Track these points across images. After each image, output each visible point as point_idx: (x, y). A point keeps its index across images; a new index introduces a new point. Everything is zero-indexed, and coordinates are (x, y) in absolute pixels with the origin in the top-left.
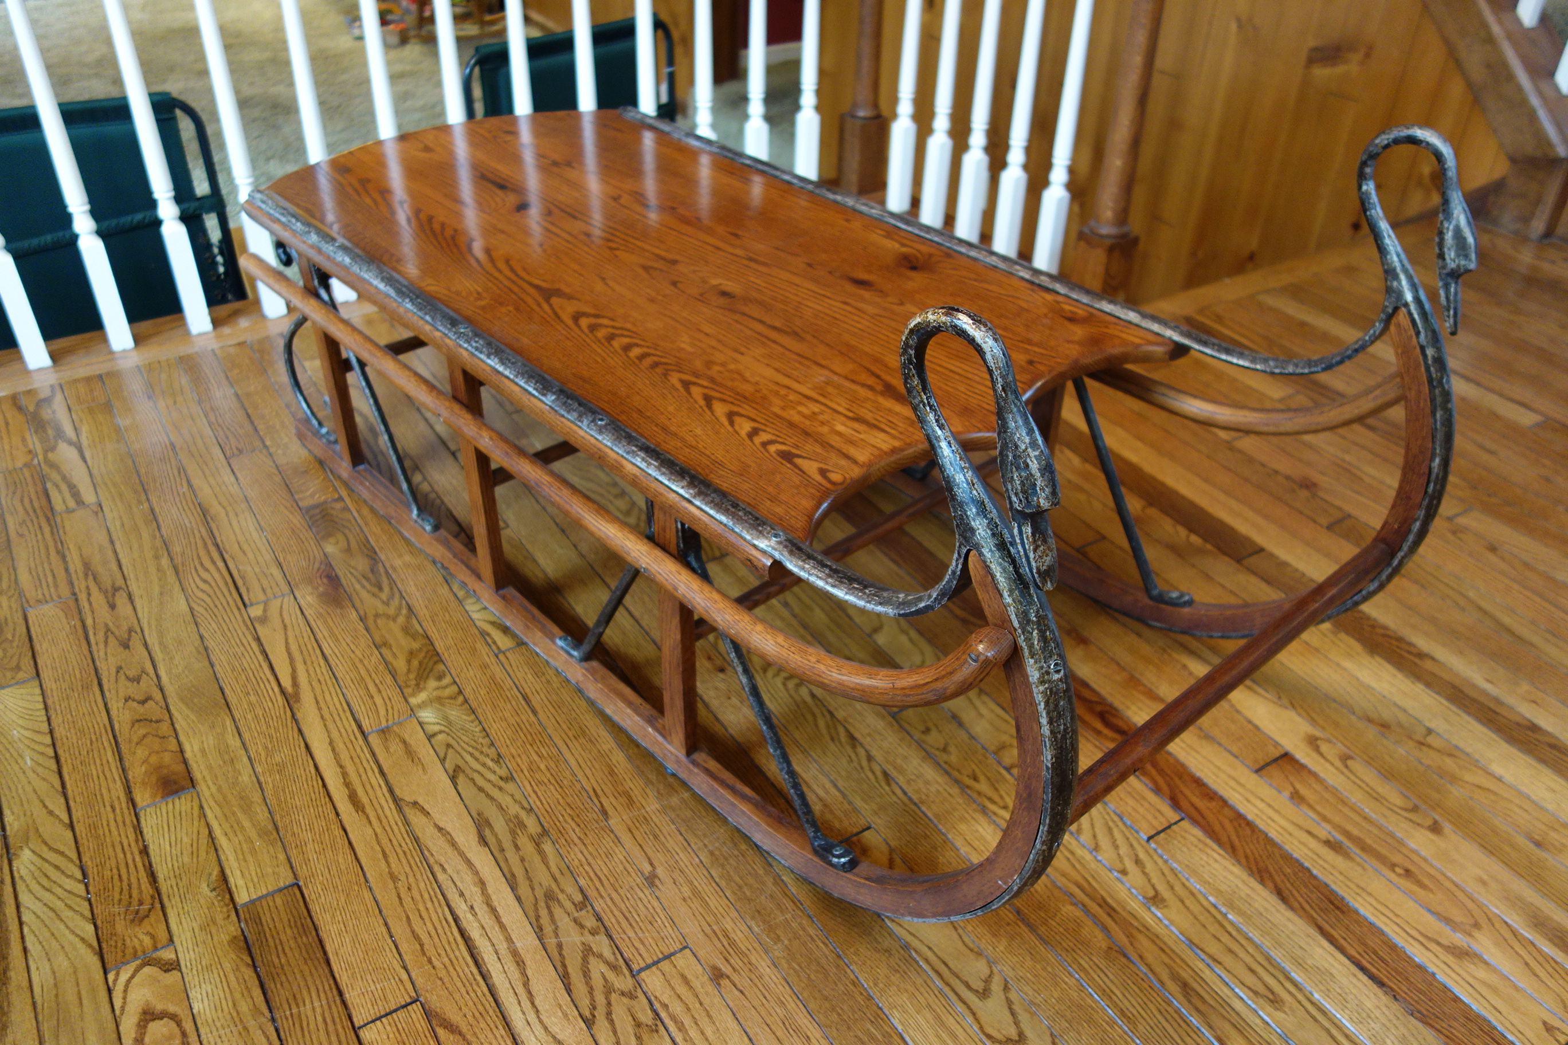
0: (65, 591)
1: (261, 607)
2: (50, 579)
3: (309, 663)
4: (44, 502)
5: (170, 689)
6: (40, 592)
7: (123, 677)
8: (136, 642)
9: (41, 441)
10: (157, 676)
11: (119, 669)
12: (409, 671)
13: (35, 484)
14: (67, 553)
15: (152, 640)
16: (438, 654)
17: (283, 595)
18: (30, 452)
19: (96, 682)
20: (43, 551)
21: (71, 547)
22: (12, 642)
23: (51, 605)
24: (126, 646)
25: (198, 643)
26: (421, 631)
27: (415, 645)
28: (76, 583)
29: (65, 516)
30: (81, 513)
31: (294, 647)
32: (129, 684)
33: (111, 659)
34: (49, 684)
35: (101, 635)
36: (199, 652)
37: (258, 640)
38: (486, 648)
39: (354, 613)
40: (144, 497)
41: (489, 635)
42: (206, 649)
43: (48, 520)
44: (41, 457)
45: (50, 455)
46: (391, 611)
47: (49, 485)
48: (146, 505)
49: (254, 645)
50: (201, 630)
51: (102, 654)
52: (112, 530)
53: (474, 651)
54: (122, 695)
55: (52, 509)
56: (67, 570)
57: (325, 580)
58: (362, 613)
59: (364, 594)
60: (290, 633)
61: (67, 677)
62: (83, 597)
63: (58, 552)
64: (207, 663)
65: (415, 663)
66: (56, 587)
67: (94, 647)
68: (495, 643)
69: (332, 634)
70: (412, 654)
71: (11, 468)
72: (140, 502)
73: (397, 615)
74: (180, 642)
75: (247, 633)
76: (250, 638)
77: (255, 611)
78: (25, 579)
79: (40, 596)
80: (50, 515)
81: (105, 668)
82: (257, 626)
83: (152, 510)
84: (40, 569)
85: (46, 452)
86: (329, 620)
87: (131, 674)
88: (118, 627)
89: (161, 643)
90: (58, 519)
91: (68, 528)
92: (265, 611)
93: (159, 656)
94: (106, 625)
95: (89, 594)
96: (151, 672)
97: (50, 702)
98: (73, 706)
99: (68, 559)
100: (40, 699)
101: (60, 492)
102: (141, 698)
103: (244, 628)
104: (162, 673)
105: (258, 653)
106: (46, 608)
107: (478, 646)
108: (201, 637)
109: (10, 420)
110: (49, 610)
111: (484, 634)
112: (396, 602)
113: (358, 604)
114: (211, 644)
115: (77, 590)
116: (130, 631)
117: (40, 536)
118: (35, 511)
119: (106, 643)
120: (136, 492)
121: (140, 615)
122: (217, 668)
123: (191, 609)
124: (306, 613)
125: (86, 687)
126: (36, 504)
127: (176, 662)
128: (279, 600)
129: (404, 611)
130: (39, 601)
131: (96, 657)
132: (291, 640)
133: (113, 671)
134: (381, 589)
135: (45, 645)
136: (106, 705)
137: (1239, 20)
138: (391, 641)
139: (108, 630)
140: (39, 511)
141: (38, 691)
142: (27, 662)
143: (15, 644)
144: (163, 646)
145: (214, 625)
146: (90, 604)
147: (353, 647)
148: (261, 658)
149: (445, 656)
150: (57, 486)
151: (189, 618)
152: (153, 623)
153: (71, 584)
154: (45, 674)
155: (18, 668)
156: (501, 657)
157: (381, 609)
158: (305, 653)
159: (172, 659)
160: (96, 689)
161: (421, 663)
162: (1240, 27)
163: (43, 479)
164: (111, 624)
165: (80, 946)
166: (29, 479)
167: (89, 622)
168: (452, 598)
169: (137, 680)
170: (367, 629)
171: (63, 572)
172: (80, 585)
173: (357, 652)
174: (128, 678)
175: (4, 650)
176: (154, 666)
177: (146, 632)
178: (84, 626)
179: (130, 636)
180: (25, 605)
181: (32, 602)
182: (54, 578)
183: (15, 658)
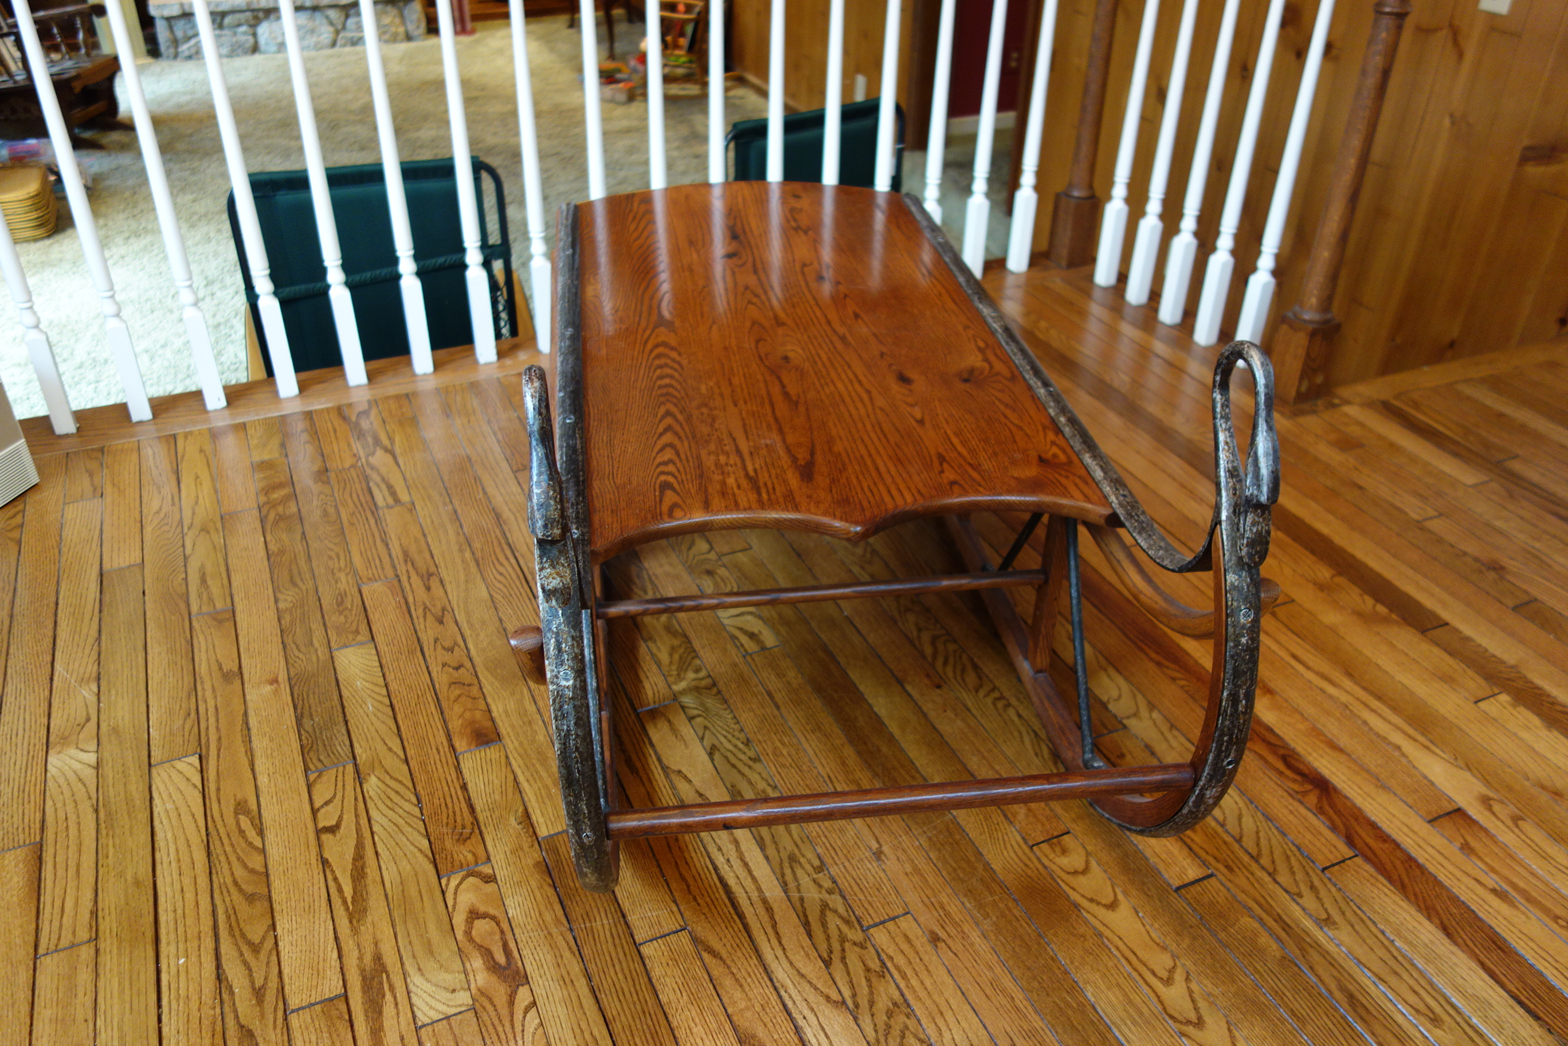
0: (390, 573)
2: (377, 562)
4: (369, 498)
5: (477, 660)
6: (370, 572)
7: (439, 648)
8: (448, 619)
9: (363, 448)
10: (467, 648)
11: (436, 640)
12: (671, 663)
13: (360, 482)
14: (389, 542)
15: (461, 618)
16: (695, 651)
18: (355, 455)
19: (418, 648)
20: (370, 540)
21: (393, 536)
22: (351, 610)
23: (379, 583)
24: (441, 622)
25: (498, 624)
26: (680, 630)
27: (676, 642)
28: (398, 567)
29: (386, 511)
30: (397, 509)
32: (445, 653)
33: (429, 632)
34: (382, 647)
35: (420, 611)
36: (499, 632)
38: (736, 650)
40: (448, 500)
41: (737, 638)
42: (505, 630)
43: (373, 513)
44: (363, 460)
45: (371, 459)
47: (371, 483)
48: (450, 507)
50: (500, 614)
51: (422, 627)
52: (424, 525)
53: (725, 650)
54: (440, 661)
55: (375, 504)
56: (390, 556)
61: (395, 642)
62: (404, 578)
63: (382, 541)
65: (676, 657)
66: (383, 568)
67: (415, 620)
68: (742, 646)
70: (673, 648)
71: (342, 467)
72: (445, 505)
74: (484, 623)
78: (357, 559)
79: (371, 576)
80: (374, 509)
81: (425, 638)
83: (455, 512)
84: (369, 553)
85: (367, 456)
87: (447, 644)
88: (434, 606)
89: (468, 622)
90: (381, 513)
91: (389, 521)
93: (467, 632)
94: (424, 604)
95: (409, 578)
96: (462, 644)
97: (384, 662)
98: (402, 667)
99: (390, 546)
100: (376, 658)
101: (381, 491)
102: (455, 665)
104: (471, 646)
106: (376, 585)
107: (729, 647)
108: (501, 620)
109: (338, 429)
110: (378, 587)
111: (733, 638)
114: (508, 626)
115: (399, 573)
116: (443, 609)
117: (367, 527)
118: (361, 504)
119: (425, 617)
120: (441, 495)
121: (450, 597)
123: (491, 596)
125: (411, 652)
126: (363, 500)
127: (481, 637)
130: (369, 579)
131: (418, 628)
133: (432, 641)
135: (377, 616)
136: (427, 668)
137: (1452, 116)
138: (656, 637)
139: (425, 608)
140: (365, 506)
141: (373, 651)
142: (363, 628)
143: (354, 613)
144: (471, 626)
145: (510, 611)
146: (411, 585)
147: (624, 638)
149: (701, 653)
150: (378, 486)
151: (489, 603)
152: (462, 605)
153: (394, 567)
154: (379, 639)
155: (357, 632)
156: (750, 657)
159: (478, 635)
160: (419, 654)
161: (681, 657)
162: (1453, 123)
163: (367, 479)
164: (428, 603)
165: (418, 854)
166: (356, 478)
167: (410, 599)
169: (451, 650)
171: (387, 557)
172: (402, 569)
173: (628, 643)
174: (443, 648)
175: (346, 617)
176: (464, 641)
177: (456, 612)
178: (407, 603)
179: (443, 614)
180: (360, 582)
181: (365, 580)
182: (381, 561)
183: (355, 624)
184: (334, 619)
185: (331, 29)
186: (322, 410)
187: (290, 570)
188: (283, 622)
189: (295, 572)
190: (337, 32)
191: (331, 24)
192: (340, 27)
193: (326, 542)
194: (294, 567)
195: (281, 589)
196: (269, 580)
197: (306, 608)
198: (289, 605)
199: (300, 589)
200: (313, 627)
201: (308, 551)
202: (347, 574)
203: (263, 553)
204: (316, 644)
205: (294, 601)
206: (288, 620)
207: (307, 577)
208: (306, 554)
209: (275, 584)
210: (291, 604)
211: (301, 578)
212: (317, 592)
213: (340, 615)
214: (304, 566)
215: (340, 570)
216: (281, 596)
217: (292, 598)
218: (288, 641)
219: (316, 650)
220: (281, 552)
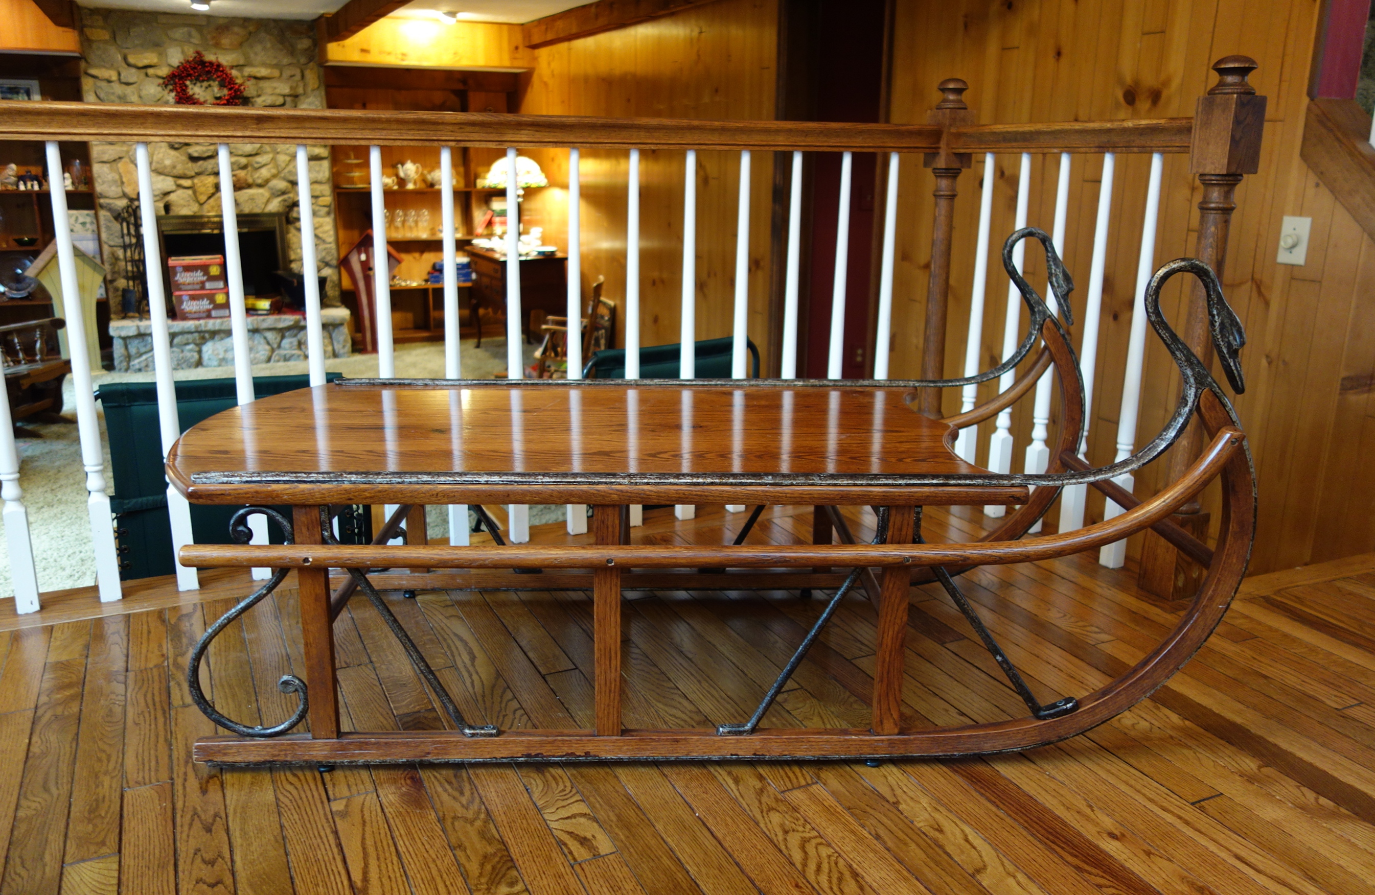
0: (164, 776)
1: (344, 802)
2: (153, 763)
4: (164, 697)
5: (242, 875)
6: (141, 774)
7: (198, 860)
8: (219, 827)
9: (175, 648)
10: (232, 861)
12: (481, 875)
13: (160, 682)
14: (174, 741)
15: (235, 826)
16: (512, 860)
17: (366, 792)
18: (163, 655)
19: (172, 862)
20: (153, 738)
21: (179, 736)
23: (147, 787)
24: (209, 830)
25: (277, 831)
26: (497, 836)
27: (490, 850)
28: (175, 768)
29: (179, 709)
31: (369, 842)
32: (203, 866)
33: (192, 841)
34: (128, 860)
35: (188, 817)
36: (277, 841)
37: (336, 833)
38: (562, 857)
39: (433, 814)
40: (254, 698)
41: (565, 844)
42: (284, 838)
43: (164, 712)
44: (171, 660)
45: (179, 659)
46: (470, 815)
47: (172, 684)
49: (331, 837)
50: (283, 820)
51: (184, 836)
53: (549, 859)
54: (194, 877)
55: (170, 703)
56: (170, 756)
57: (408, 780)
58: (441, 814)
59: (445, 797)
60: (368, 829)
61: (146, 855)
62: (179, 782)
63: (166, 740)
64: (282, 851)
65: (488, 867)
66: (157, 770)
67: (178, 828)
68: (571, 853)
69: (409, 833)
70: (485, 857)
71: (143, 667)
72: (249, 702)
73: (475, 820)
74: (261, 830)
75: (326, 825)
76: (328, 831)
77: (338, 806)
78: (130, 761)
79: (140, 779)
80: (166, 708)
81: (184, 849)
82: (337, 819)
84: (146, 754)
85: (176, 656)
86: (408, 819)
87: (207, 857)
88: (205, 811)
89: (242, 830)
90: (173, 713)
91: (180, 720)
92: (347, 806)
93: (237, 840)
94: (195, 809)
95: (185, 780)
96: (227, 855)
97: (124, 878)
98: (145, 884)
100: (116, 874)
101: (180, 690)
102: (212, 881)
103: (324, 821)
104: (237, 858)
105: (333, 846)
106: (144, 788)
107: (554, 855)
108: (281, 826)
109: (153, 630)
110: (145, 791)
111: (561, 844)
112: (475, 805)
113: (438, 806)
114: (289, 833)
115: (175, 776)
116: (216, 815)
117: (153, 726)
118: (154, 705)
119: (191, 825)
121: (228, 802)
122: (292, 857)
123: (277, 798)
124: (386, 810)
125: (162, 866)
126: (157, 699)
127: (253, 848)
128: (362, 797)
129: (483, 816)
130: (138, 782)
131: (178, 837)
132: (367, 836)
133: (192, 852)
134: (462, 793)
135: (135, 823)
136: (177, 885)
138: (467, 844)
139: (195, 813)
140: (158, 704)
141: (116, 866)
142: (113, 838)
143: (106, 821)
144: (246, 833)
145: (296, 816)
146: (184, 788)
147: (428, 847)
148: (335, 850)
149: (520, 862)
150: (179, 685)
151: (273, 808)
152: (240, 810)
153: (171, 769)
154: (128, 850)
155: (103, 843)
156: (577, 868)
157: (460, 811)
158: (380, 848)
159: (250, 846)
160: (171, 868)
161: (494, 868)
163: (169, 678)
164: (199, 809)
166: (156, 678)
167: (179, 805)
168: (532, 807)
169: (212, 863)
170: (444, 830)
171: (166, 758)
172: (179, 770)
173: (431, 852)
174: (204, 861)
175: (95, 826)
176: (231, 851)
177: (230, 819)
178: (174, 809)
179: (214, 820)
180: (125, 785)
181: (131, 783)
182: (157, 762)
183: (103, 833)
184: (79, 828)
185: (268, 347)
186: (142, 613)
187: (47, 774)
188: (15, 833)
189: (52, 776)
190: (273, 350)
191: (268, 343)
192: (275, 346)
193: (100, 743)
194: (53, 771)
195: (29, 795)
196: (17, 785)
197: (49, 816)
198: (30, 813)
199: (50, 794)
200: (51, 837)
201: (76, 753)
202: (112, 778)
203: (22, 755)
204: (47, 858)
205: (39, 808)
206: (23, 831)
207: (65, 781)
208: (72, 757)
209: (24, 789)
210: (34, 812)
211: (57, 783)
212: (70, 797)
213: (89, 823)
214: (65, 769)
215: (106, 773)
216: (23, 802)
217: (37, 804)
218: (14, 854)
219: (44, 866)
220: (44, 754)
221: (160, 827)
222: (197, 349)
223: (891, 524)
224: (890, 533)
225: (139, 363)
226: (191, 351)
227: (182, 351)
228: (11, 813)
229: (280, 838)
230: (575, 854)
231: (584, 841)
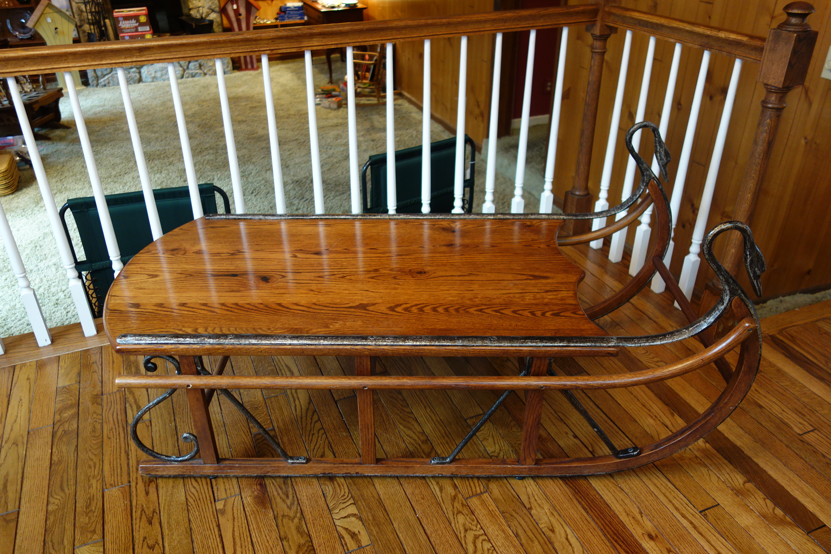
0: (125, 479)
1: (223, 502)
2: (119, 470)
3: (243, 547)
6: (112, 479)
7: (146, 545)
8: (155, 521)
10: (163, 547)
11: (145, 538)
13: (120, 403)
14: (130, 453)
15: (164, 520)
16: (314, 549)
17: (235, 496)
19: (131, 547)
20: (118, 450)
22: (94, 512)
23: (117, 488)
24: (150, 523)
25: (187, 524)
26: (306, 531)
27: (302, 541)
28: (131, 474)
31: (237, 534)
32: (148, 550)
33: (142, 531)
34: (108, 545)
35: (139, 512)
36: (187, 532)
37: (218, 526)
38: (341, 547)
39: (272, 513)
40: (173, 418)
41: (343, 538)
42: (191, 529)
43: (124, 430)
46: (292, 514)
47: (127, 405)
48: (173, 424)
49: (216, 529)
50: (190, 516)
51: (138, 527)
52: (154, 439)
53: (334, 548)
55: (126, 422)
56: (128, 464)
57: (258, 487)
58: (276, 514)
59: (278, 500)
60: (236, 523)
61: (118, 541)
62: (133, 484)
63: (125, 452)
64: (190, 540)
66: (121, 476)
67: (134, 521)
68: (346, 544)
69: (258, 527)
70: (299, 547)
71: (110, 391)
72: (171, 423)
73: (295, 517)
75: (213, 520)
76: (215, 525)
77: (220, 505)
78: (106, 467)
79: (112, 482)
81: (137, 537)
82: (219, 516)
83: (176, 427)
84: (115, 463)
86: (258, 517)
87: (150, 543)
88: (148, 508)
89: (168, 523)
90: (128, 429)
92: (224, 505)
93: (166, 532)
94: (142, 507)
95: (137, 483)
96: (161, 543)
99: (130, 457)
101: (132, 410)
103: (212, 517)
104: (166, 545)
105: (217, 536)
106: (114, 489)
107: (337, 546)
108: (189, 520)
109: (114, 359)
110: (115, 492)
111: (341, 537)
112: (294, 508)
113: (274, 506)
114: (194, 526)
115: (131, 480)
116: (154, 512)
117: (118, 440)
118: (118, 423)
119: (141, 518)
120: (169, 413)
121: (160, 501)
122: (195, 544)
123: (187, 500)
124: (246, 510)
125: (126, 549)
126: (119, 418)
127: (174, 537)
128: (233, 498)
129: (299, 515)
130: (111, 485)
131: (134, 529)
132: (236, 529)
133: (142, 539)
134: (287, 497)
135: (110, 516)
138: (290, 537)
139: (143, 510)
140: (120, 422)
141: (102, 549)
142: (99, 528)
143: (95, 514)
144: (169, 525)
145: (197, 512)
146: (136, 490)
147: (268, 538)
148: (218, 540)
149: (318, 551)
151: (185, 506)
152: (166, 508)
153: (129, 474)
154: (108, 537)
155: (94, 532)
157: (287, 511)
158: (242, 539)
159: (172, 534)
160: (131, 551)
163: (125, 400)
164: (145, 506)
167: (134, 503)
168: (326, 508)
169: (153, 548)
170: (277, 526)
171: (126, 465)
172: (133, 476)
173: (270, 542)
174: (148, 546)
175: (90, 518)
176: (163, 539)
177: (162, 514)
178: (131, 506)
179: (153, 515)
180: (104, 487)
181: (108, 485)
182: (121, 469)
183: (94, 524)
184: (82, 520)
187: (62, 477)
188: (48, 523)
189: (65, 479)
193: (90, 453)
194: (65, 474)
195: (53, 494)
196: (47, 486)
197: (65, 511)
198: (55, 507)
199: (65, 493)
200: (67, 527)
201: (77, 461)
202: (97, 481)
203: (48, 463)
204: (66, 542)
205: (59, 504)
206: (52, 521)
207: (72, 483)
208: (75, 464)
209: (50, 489)
210: (57, 507)
211: (68, 484)
212: (75, 496)
213: (86, 516)
214: (72, 473)
215: (94, 477)
216: (51, 500)
217: (58, 501)
218: (48, 539)
219: (64, 548)
220: (60, 462)
221: (124, 520)
222: (138, 71)
223: (534, 365)
224: (533, 369)
225: (104, 81)
226: (134, 72)
227: (129, 73)
228: (45, 509)
229: (188, 530)
230: (348, 545)
231: (354, 535)
